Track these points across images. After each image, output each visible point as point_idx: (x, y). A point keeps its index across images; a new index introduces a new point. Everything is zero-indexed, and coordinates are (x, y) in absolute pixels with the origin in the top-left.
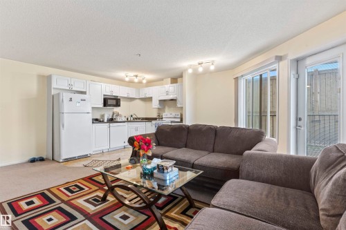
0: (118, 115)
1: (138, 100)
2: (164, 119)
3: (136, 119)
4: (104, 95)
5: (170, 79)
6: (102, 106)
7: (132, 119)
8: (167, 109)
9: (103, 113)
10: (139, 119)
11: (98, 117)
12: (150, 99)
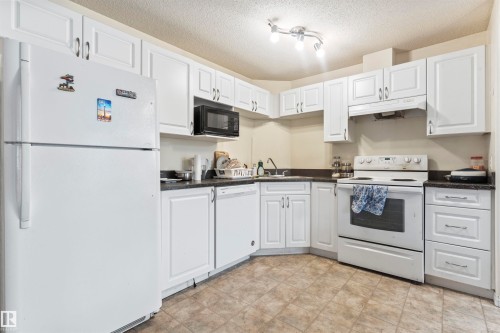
0: (228, 161)
1: (272, 124)
2: (357, 175)
3: (273, 172)
4: (197, 100)
5: (390, 51)
6: (188, 131)
7: (261, 172)
8: (364, 145)
9: (189, 155)
10: (280, 172)
11: (177, 167)
12: (317, 117)
